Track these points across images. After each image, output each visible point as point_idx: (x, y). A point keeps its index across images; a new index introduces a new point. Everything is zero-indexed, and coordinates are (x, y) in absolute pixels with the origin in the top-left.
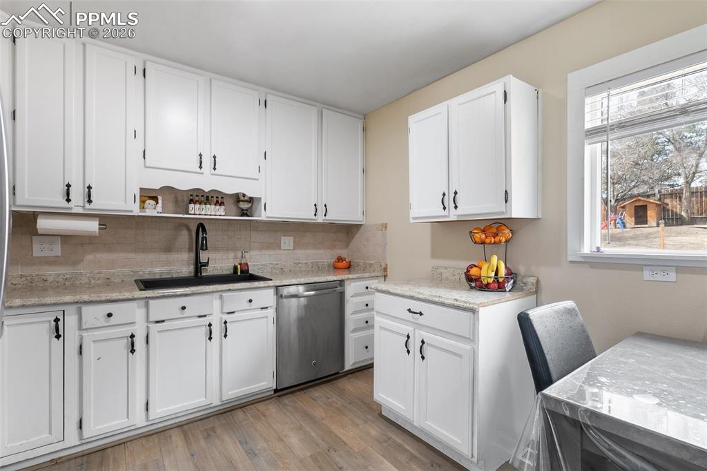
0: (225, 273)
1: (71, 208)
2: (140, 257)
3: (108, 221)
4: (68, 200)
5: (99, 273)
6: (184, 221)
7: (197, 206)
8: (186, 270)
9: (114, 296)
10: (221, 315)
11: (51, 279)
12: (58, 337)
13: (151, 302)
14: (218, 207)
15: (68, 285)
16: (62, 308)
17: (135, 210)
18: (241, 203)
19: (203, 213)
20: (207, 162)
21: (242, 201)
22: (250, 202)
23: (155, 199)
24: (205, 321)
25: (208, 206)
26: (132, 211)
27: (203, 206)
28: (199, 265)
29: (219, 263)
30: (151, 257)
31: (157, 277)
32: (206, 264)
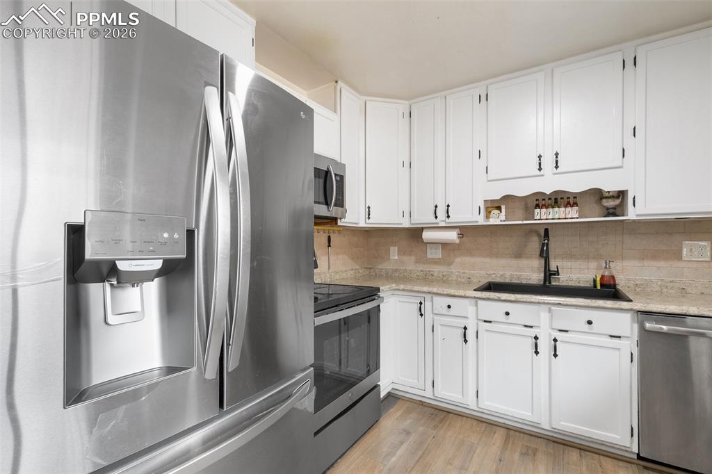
0: (582, 285)
1: (438, 223)
2: (495, 261)
3: (464, 230)
4: (436, 217)
5: (463, 273)
6: (533, 227)
7: (544, 210)
8: (536, 277)
9: (453, 292)
10: (550, 331)
11: (435, 274)
12: (421, 315)
13: (480, 302)
14: (569, 209)
15: (444, 281)
16: (424, 295)
17: (481, 220)
18: (604, 200)
19: (550, 217)
20: (548, 163)
21: (606, 198)
22: (618, 197)
23: (499, 208)
24: (532, 332)
25: (556, 209)
26: (477, 222)
27: (551, 210)
28: (549, 274)
29: (574, 272)
30: (503, 262)
31: (507, 281)
32: (557, 273)
